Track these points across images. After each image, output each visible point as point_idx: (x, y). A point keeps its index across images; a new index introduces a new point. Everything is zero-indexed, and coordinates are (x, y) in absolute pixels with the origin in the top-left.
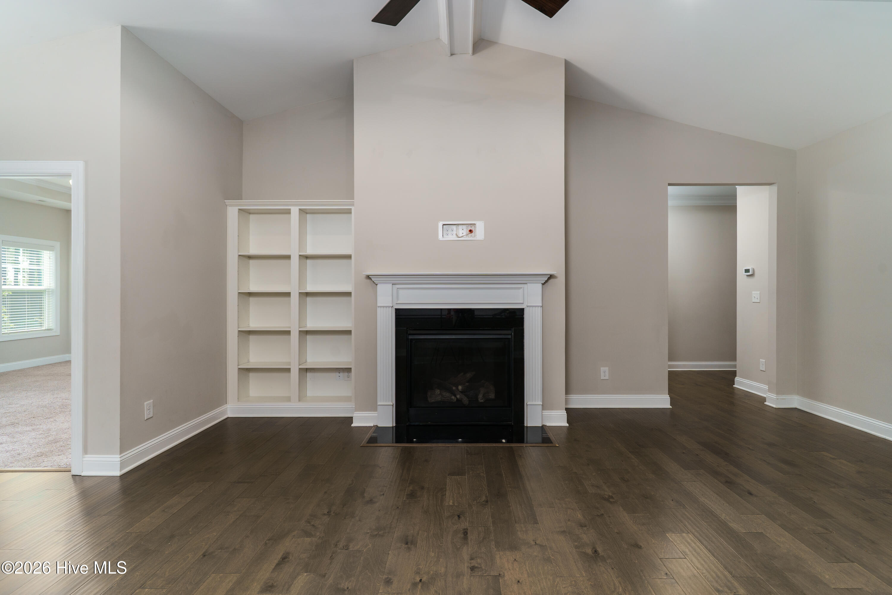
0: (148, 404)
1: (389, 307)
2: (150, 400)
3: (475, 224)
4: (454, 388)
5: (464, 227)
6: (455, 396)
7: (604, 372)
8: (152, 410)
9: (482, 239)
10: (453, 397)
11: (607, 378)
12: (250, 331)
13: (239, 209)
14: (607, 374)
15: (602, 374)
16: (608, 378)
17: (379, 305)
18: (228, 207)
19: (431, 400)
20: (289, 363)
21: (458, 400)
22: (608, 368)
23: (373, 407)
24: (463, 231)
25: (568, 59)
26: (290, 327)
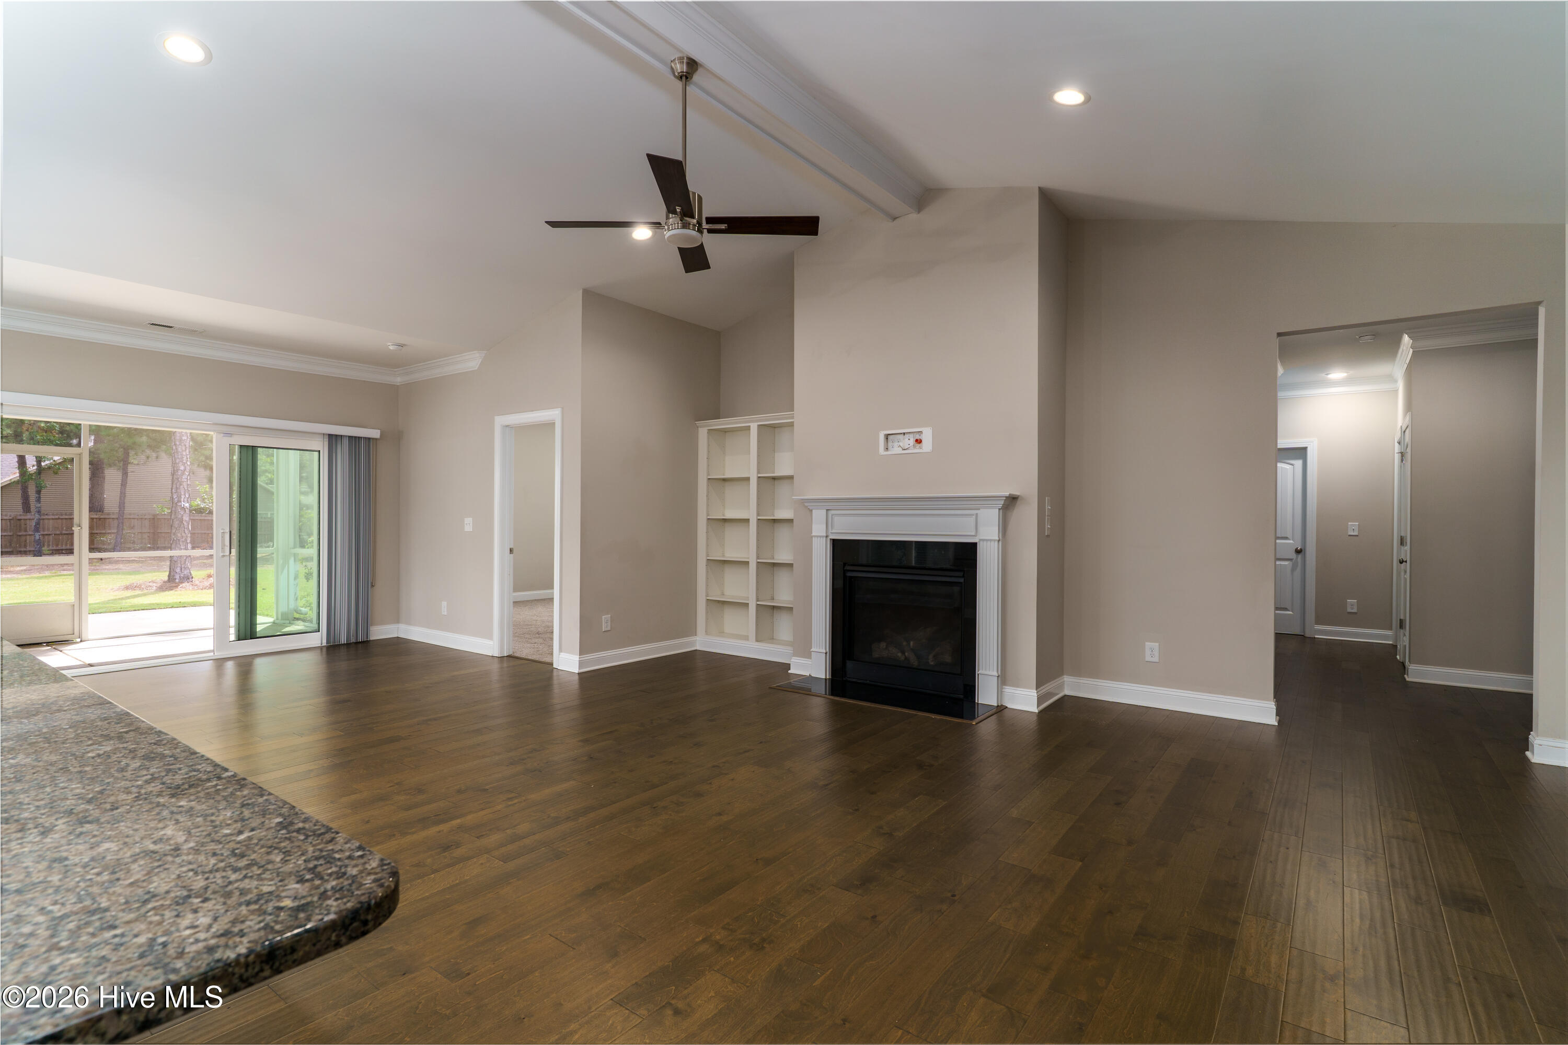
0: (606, 618)
1: (823, 537)
2: (608, 614)
3: (921, 432)
4: (905, 643)
5: (911, 435)
6: (903, 653)
7: (1152, 651)
8: (609, 623)
9: (930, 451)
10: (900, 654)
11: (1156, 659)
12: (725, 561)
13: (709, 430)
14: (1156, 653)
15: (1148, 652)
16: (1157, 661)
17: (813, 534)
18: (699, 429)
19: (876, 655)
20: (748, 598)
21: (906, 658)
22: (1158, 644)
23: (807, 654)
24: (909, 441)
25: (1041, 186)
26: (748, 558)
